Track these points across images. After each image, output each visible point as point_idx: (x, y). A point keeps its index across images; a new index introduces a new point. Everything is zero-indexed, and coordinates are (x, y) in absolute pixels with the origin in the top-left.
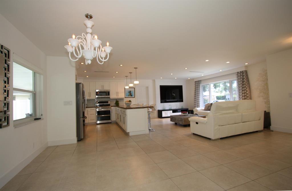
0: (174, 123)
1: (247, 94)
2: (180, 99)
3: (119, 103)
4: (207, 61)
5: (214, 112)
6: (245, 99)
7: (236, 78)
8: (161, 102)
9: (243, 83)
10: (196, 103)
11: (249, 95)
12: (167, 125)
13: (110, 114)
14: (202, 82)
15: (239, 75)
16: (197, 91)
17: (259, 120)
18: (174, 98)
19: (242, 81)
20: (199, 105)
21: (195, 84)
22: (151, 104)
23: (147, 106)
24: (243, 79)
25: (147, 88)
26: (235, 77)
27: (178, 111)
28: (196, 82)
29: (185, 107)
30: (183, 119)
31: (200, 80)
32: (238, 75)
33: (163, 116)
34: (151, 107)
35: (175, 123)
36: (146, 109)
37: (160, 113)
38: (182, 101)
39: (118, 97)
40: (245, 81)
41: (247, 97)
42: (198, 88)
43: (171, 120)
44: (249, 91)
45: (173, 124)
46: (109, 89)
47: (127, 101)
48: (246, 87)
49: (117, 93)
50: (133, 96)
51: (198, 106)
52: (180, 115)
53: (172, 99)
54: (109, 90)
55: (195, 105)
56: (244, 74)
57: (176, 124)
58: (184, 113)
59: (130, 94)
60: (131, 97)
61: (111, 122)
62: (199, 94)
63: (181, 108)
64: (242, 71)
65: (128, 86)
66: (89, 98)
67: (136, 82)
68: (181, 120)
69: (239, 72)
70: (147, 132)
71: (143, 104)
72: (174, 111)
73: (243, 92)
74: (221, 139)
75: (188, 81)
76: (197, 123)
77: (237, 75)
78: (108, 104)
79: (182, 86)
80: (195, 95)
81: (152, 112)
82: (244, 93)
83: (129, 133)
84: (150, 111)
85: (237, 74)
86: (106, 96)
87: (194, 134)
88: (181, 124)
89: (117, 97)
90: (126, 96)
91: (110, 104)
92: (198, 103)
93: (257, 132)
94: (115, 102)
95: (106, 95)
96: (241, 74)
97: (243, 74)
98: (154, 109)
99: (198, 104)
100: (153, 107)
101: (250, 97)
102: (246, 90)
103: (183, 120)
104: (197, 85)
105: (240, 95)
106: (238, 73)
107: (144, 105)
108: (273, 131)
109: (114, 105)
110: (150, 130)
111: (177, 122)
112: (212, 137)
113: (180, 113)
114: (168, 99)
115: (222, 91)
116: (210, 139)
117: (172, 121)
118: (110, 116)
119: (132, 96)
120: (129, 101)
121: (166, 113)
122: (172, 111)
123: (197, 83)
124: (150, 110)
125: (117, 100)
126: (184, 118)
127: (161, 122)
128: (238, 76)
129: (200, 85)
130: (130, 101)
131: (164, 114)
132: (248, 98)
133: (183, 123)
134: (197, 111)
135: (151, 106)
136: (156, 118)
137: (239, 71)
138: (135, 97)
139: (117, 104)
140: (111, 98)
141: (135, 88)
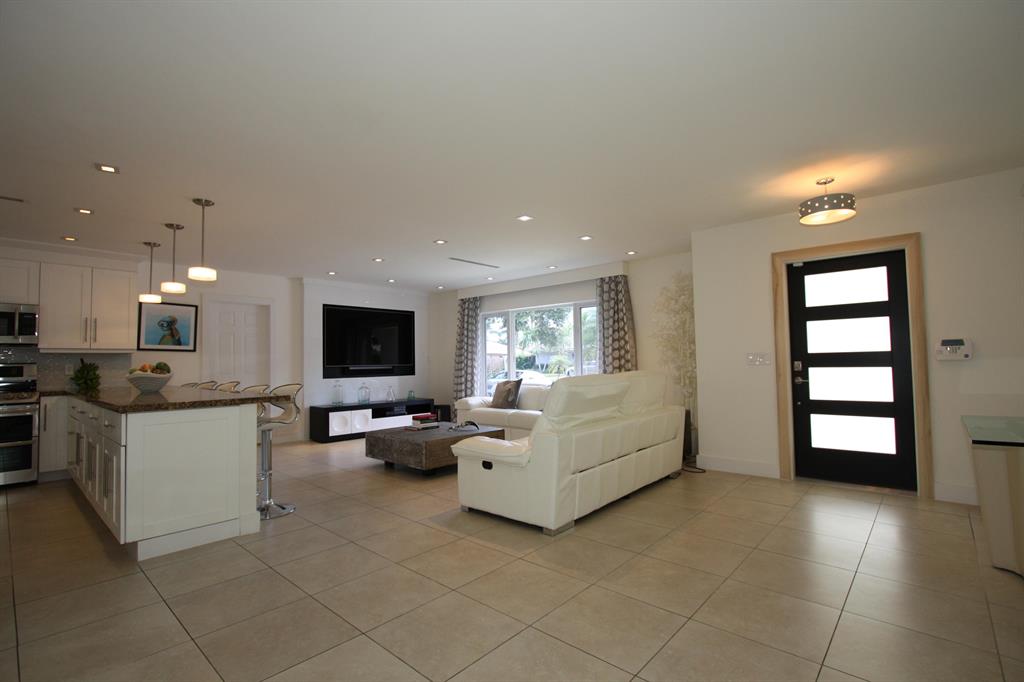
0: (381, 462)
1: (627, 352)
2: (404, 364)
3: (97, 377)
4: (525, 218)
5: (555, 419)
6: (620, 368)
7: (596, 299)
8: (327, 375)
9: (616, 317)
10: (463, 379)
11: (632, 356)
12: (351, 474)
13: (29, 436)
14: (486, 304)
15: (606, 287)
16: (467, 336)
17: (675, 438)
18: (376, 360)
19: (613, 308)
20: (473, 386)
21: (459, 308)
22: (279, 381)
23: (259, 391)
24: (617, 303)
25: (264, 311)
26: (593, 294)
27: (396, 409)
28: (465, 303)
29: (419, 395)
30: (424, 445)
31: (478, 295)
32: (601, 287)
33: (332, 434)
34: (277, 400)
35: (387, 463)
36: (253, 408)
37: (318, 420)
38: (412, 372)
39: (95, 346)
40: (622, 310)
41: (628, 361)
42: (472, 324)
43: (370, 452)
44: (631, 342)
45: (379, 466)
46: (33, 301)
47: (143, 369)
48: (623, 329)
49: (90, 326)
50: (188, 344)
51: (469, 392)
52: (406, 429)
53: (367, 363)
54: (35, 306)
55: (459, 388)
56: (620, 287)
57: (389, 466)
58: (423, 420)
60: (178, 347)
61: (34, 478)
62: (472, 345)
63: (404, 396)
64: (616, 277)
65: (158, 292)
67: (202, 274)
68: (416, 449)
69: (607, 280)
70: (252, 523)
71: (238, 383)
72: (381, 410)
73: (616, 345)
74: (579, 521)
75: (437, 296)
76: (487, 465)
77: (599, 289)
78: (25, 378)
79: (413, 313)
80: (462, 348)
81: (280, 421)
82: (619, 349)
83: (135, 544)
84: (272, 416)
85: (599, 283)
86: (11, 340)
87: (471, 510)
88: (413, 466)
89: (86, 345)
90: (147, 343)
91: (34, 382)
92: (469, 378)
93: (668, 478)
94: (71, 373)
95: (10, 332)
96: (613, 286)
97: (616, 286)
98: (292, 405)
99: (469, 385)
100: (287, 398)
101: (634, 363)
102: (623, 338)
103: (424, 452)
104: (468, 315)
105: (607, 354)
106: (602, 280)
107: (240, 388)
108: (704, 471)
109: (67, 388)
110: (263, 510)
111: (395, 458)
112: (550, 522)
113: (406, 421)
114: (354, 364)
115: (525, 341)
116: (539, 529)
117: (373, 457)
118: (29, 447)
119: (179, 344)
120: (155, 364)
121: (345, 422)
122: (369, 412)
123: (470, 310)
124: (275, 412)
125: (87, 361)
126: (426, 443)
127: (323, 460)
128: (603, 291)
129: (477, 315)
130: (162, 368)
131: (337, 424)
132: (629, 365)
133: (424, 461)
134: (468, 408)
135: (280, 393)
136: (301, 443)
137: (606, 275)
138: (194, 350)
139: (85, 383)
140: (41, 351)
141: (196, 307)
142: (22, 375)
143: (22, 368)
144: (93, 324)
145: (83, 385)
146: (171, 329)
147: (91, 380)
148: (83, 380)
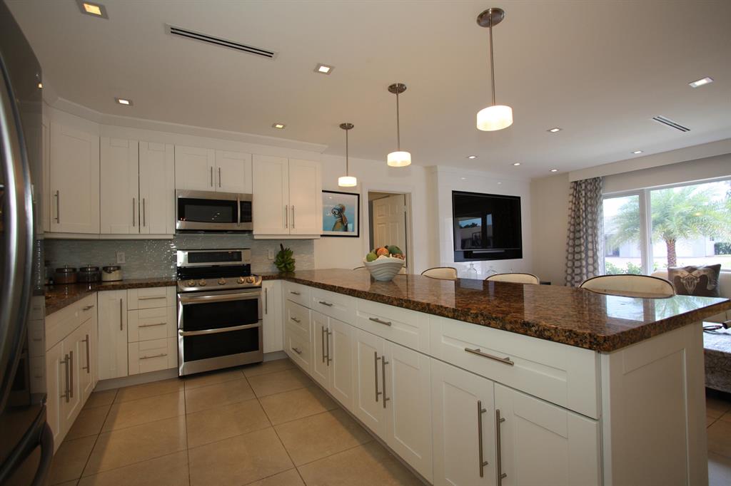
2: (512, 247)
3: (293, 261)
8: (457, 258)
14: (608, 184)
16: (586, 218)
21: (573, 191)
28: (579, 185)
31: (603, 177)
38: (518, 255)
39: (292, 232)
42: (592, 206)
46: (249, 192)
49: (289, 212)
50: (353, 229)
54: (251, 195)
59: (339, 219)
60: (346, 234)
61: (261, 358)
62: (593, 227)
66: (135, 230)
78: (244, 262)
79: (519, 198)
80: (579, 231)
86: (235, 226)
90: (327, 228)
91: (249, 266)
94: (272, 257)
95: (235, 220)
118: (256, 330)
119: (346, 229)
123: (588, 192)
125: (286, 246)
129: (599, 196)
138: (358, 236)
139: (285, 266)
140: (255, 237)
141: (358, 195)
142: (241, 260)
143: (240, 252)
144: (291, 211)
145: (283, 269)
146: (341, 217)
147: (289, 264)
148: (283, 265)
